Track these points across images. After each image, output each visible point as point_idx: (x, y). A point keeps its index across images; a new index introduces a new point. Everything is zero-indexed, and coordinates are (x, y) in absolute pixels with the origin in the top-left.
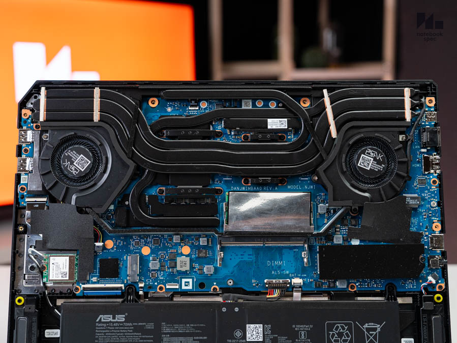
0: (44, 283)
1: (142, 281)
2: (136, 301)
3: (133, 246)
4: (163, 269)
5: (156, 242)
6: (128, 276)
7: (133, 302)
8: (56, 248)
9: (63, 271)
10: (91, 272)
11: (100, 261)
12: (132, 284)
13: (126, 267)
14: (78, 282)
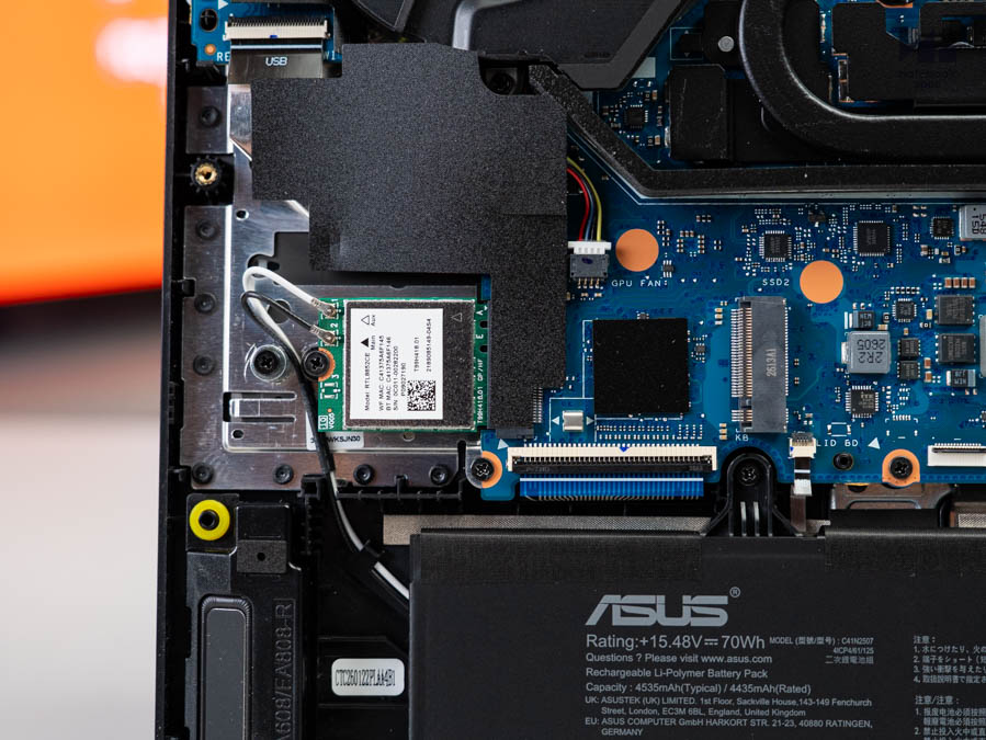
0: (323, 439)
1: (807, 429)
2: (780, 530)
3: (757, 258)
4: (910, 374)
5: (872, 239)
6: (734, 403)
7: (764, 533)
8: (377, 268)
9: (413, 376)
10: (551, 386)
11: (599, 330)
12: (757, 445)
13: (726, 363)
14: (486, 433)
